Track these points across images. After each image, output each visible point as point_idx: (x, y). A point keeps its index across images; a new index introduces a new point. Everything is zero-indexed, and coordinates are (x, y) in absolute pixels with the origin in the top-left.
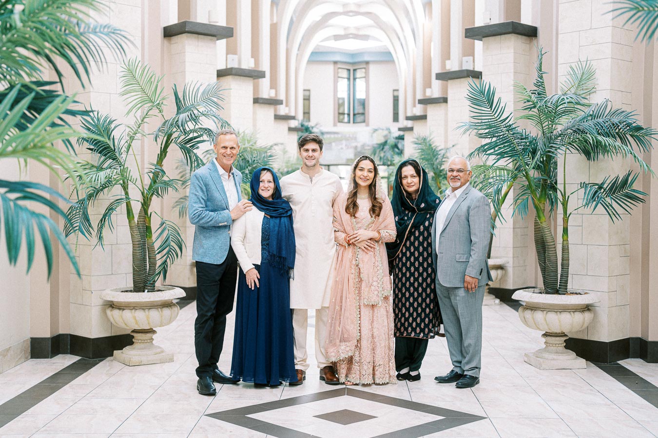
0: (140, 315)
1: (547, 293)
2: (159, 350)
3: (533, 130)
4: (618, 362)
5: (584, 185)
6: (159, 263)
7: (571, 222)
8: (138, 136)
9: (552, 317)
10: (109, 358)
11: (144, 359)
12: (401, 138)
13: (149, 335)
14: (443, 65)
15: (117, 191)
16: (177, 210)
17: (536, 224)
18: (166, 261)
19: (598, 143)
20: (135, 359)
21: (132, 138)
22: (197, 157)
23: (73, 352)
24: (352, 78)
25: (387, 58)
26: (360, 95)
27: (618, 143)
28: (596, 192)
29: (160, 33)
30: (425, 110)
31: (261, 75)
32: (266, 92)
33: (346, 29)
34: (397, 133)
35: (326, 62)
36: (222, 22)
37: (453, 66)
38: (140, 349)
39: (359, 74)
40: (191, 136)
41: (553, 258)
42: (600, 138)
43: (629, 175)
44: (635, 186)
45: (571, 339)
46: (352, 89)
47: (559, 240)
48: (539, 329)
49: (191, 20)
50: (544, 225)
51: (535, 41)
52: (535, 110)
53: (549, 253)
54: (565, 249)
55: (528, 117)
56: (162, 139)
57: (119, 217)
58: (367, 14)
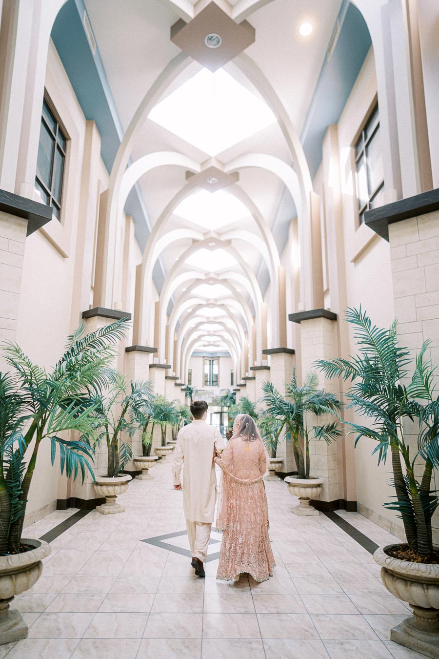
0: (110, 489)
1: (300, 478)
2: (118, 506)
3: (292, 402)
4: (335, 512)
5: (315, 428)
6: (120, 464)
7: (309, 444)
8: (114, 403)
9: (302, 490)
10: (94, 510)
11: (111, 511)
12: (235, 394)
13: (113, 498)
14: (254, 363)
15: (103, 429)
16: (128, 433)
17: (294, 445)
18: (124, 462)
19: (320, 408)
20: (106, 511)
21: (111, 404)
22: (140, 412)
23: (77, 507)
24: (211, 364)
25: (227, 355)
26: (215, 372)
27: (330, 409)
28: (320, 431)
29: (124, 350)
30: (246, 382)
31: (169, 367)
32: (171, 373)
33: (209, 342)
34: (233, 392)
35: (200, 357)
36: (152, 346)
37: (258, 364)
38: (110, 505)
39: (215, 362)
40: (137, 403)
41: (302, 461)
42: (321, 406)
43: (334, 423)
44: (337, 429)
45: (312, 500)
46: (211, 370)
47: (305, 453)
48: (296, 495)
49: (139, 345)
50: (297, 446)
51: (294, 356)
52: (292, 393)
53: (300, 459)
54: (308, 457)
55: (289, 396)
56: (125, 404)
57: (104, 441)
58: (219, 336)
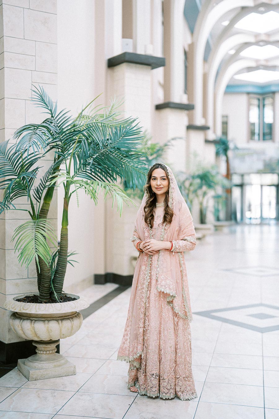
24: (261, 106)
35: (241, 93)
39: (268, 101)
46: (261, 116)
